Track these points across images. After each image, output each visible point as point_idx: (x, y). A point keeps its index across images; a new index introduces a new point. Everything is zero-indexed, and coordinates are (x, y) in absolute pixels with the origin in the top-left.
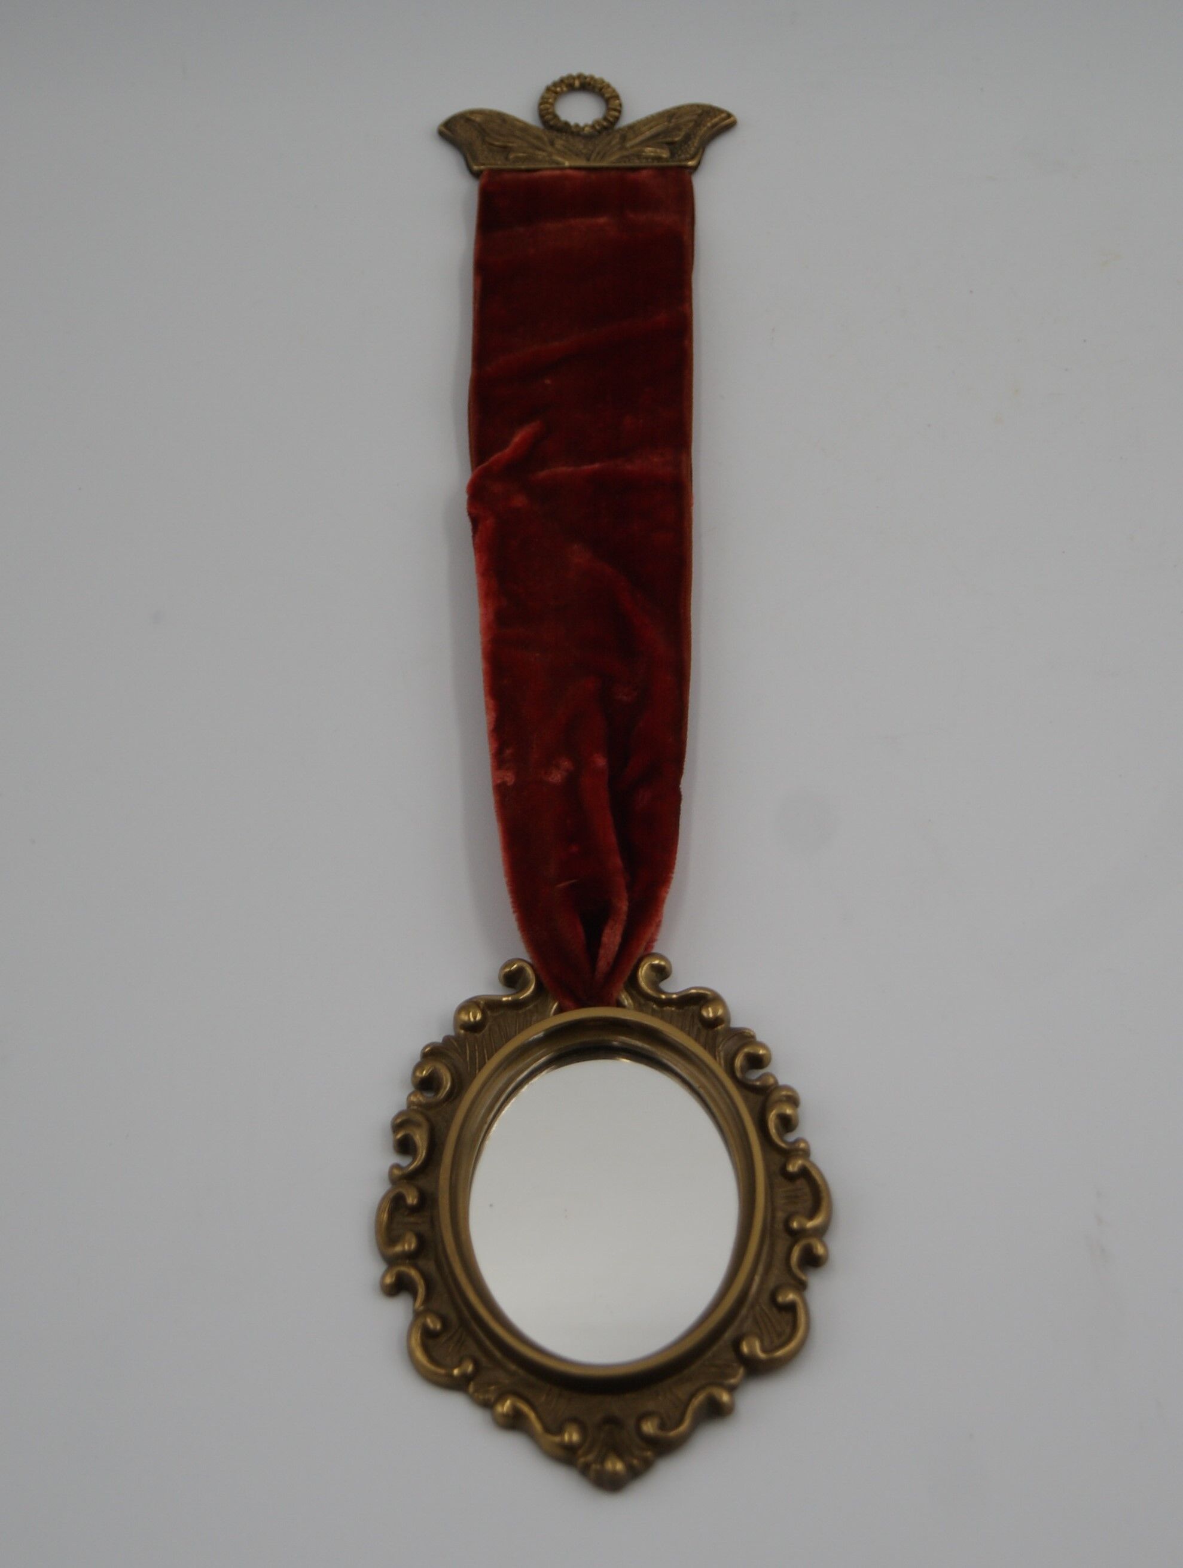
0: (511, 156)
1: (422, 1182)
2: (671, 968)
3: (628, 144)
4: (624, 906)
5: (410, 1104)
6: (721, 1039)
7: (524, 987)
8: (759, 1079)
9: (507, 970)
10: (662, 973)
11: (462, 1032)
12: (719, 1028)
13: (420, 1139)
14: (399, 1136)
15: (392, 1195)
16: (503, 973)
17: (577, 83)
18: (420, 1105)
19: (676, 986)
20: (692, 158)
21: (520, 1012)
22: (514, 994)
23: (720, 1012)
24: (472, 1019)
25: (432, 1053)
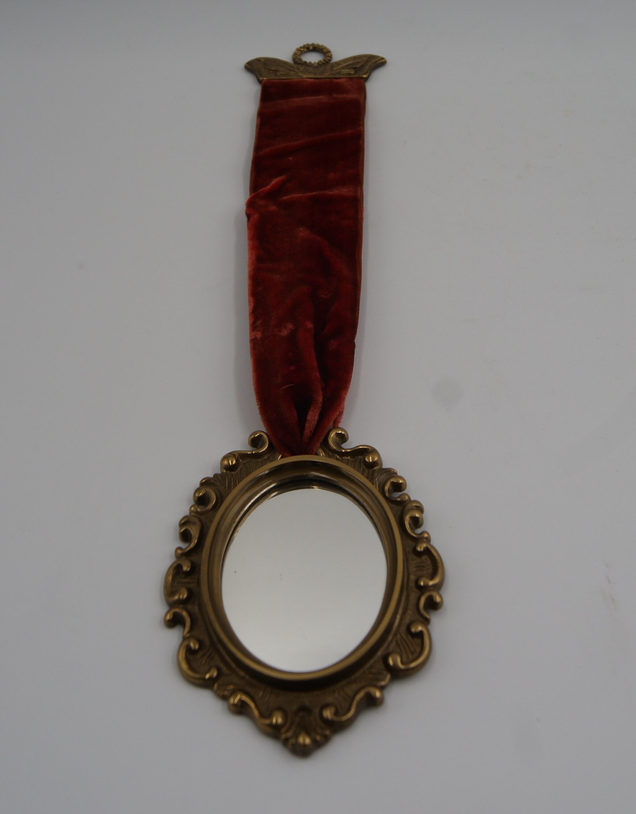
0: (279, 74)
1: (194, 558)
2: (348, 435)
3: (335, 68)
4: (320, 399)
5: (191, 511)
6: (376, 475)
7: (263, 445)
8: (400, 496)
9: (253, 437)
10: (343, 438)
11: (225, 471)
12: (376, 468)
13: (195, 532)
14: (182, 530)
15: (175, 565)
16: (250, 439)
17: (311, 48)
18: (197, 512)
19: (351, 444)
20: (365, 74)
21: (259, 460)
22: (256, 450)
23: (376, 459)
24: (231, 464)
25: (206, 483)
